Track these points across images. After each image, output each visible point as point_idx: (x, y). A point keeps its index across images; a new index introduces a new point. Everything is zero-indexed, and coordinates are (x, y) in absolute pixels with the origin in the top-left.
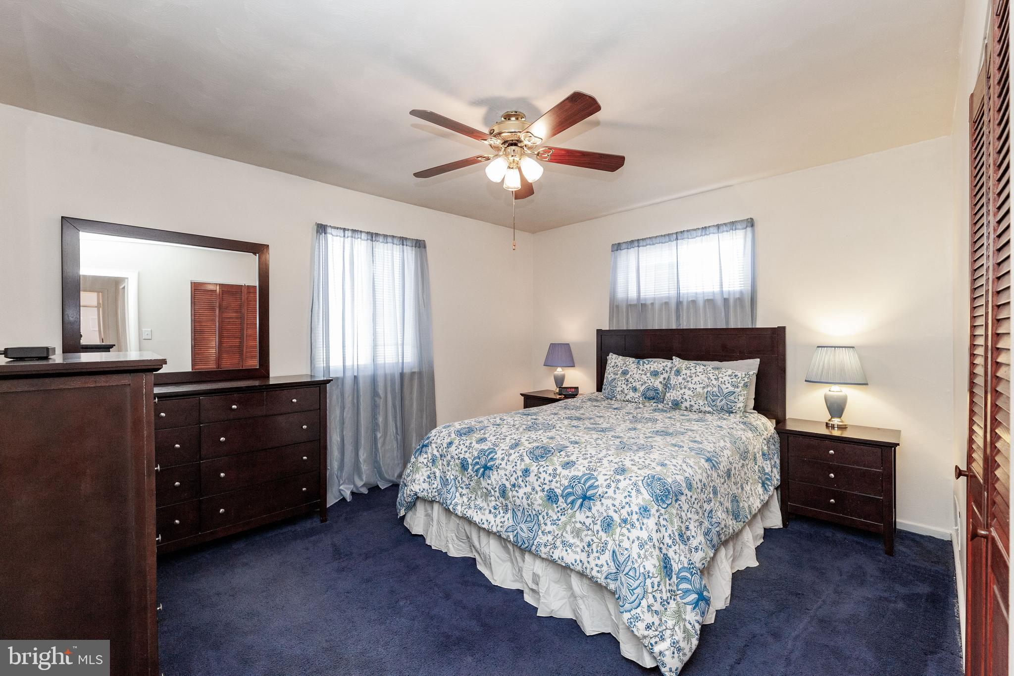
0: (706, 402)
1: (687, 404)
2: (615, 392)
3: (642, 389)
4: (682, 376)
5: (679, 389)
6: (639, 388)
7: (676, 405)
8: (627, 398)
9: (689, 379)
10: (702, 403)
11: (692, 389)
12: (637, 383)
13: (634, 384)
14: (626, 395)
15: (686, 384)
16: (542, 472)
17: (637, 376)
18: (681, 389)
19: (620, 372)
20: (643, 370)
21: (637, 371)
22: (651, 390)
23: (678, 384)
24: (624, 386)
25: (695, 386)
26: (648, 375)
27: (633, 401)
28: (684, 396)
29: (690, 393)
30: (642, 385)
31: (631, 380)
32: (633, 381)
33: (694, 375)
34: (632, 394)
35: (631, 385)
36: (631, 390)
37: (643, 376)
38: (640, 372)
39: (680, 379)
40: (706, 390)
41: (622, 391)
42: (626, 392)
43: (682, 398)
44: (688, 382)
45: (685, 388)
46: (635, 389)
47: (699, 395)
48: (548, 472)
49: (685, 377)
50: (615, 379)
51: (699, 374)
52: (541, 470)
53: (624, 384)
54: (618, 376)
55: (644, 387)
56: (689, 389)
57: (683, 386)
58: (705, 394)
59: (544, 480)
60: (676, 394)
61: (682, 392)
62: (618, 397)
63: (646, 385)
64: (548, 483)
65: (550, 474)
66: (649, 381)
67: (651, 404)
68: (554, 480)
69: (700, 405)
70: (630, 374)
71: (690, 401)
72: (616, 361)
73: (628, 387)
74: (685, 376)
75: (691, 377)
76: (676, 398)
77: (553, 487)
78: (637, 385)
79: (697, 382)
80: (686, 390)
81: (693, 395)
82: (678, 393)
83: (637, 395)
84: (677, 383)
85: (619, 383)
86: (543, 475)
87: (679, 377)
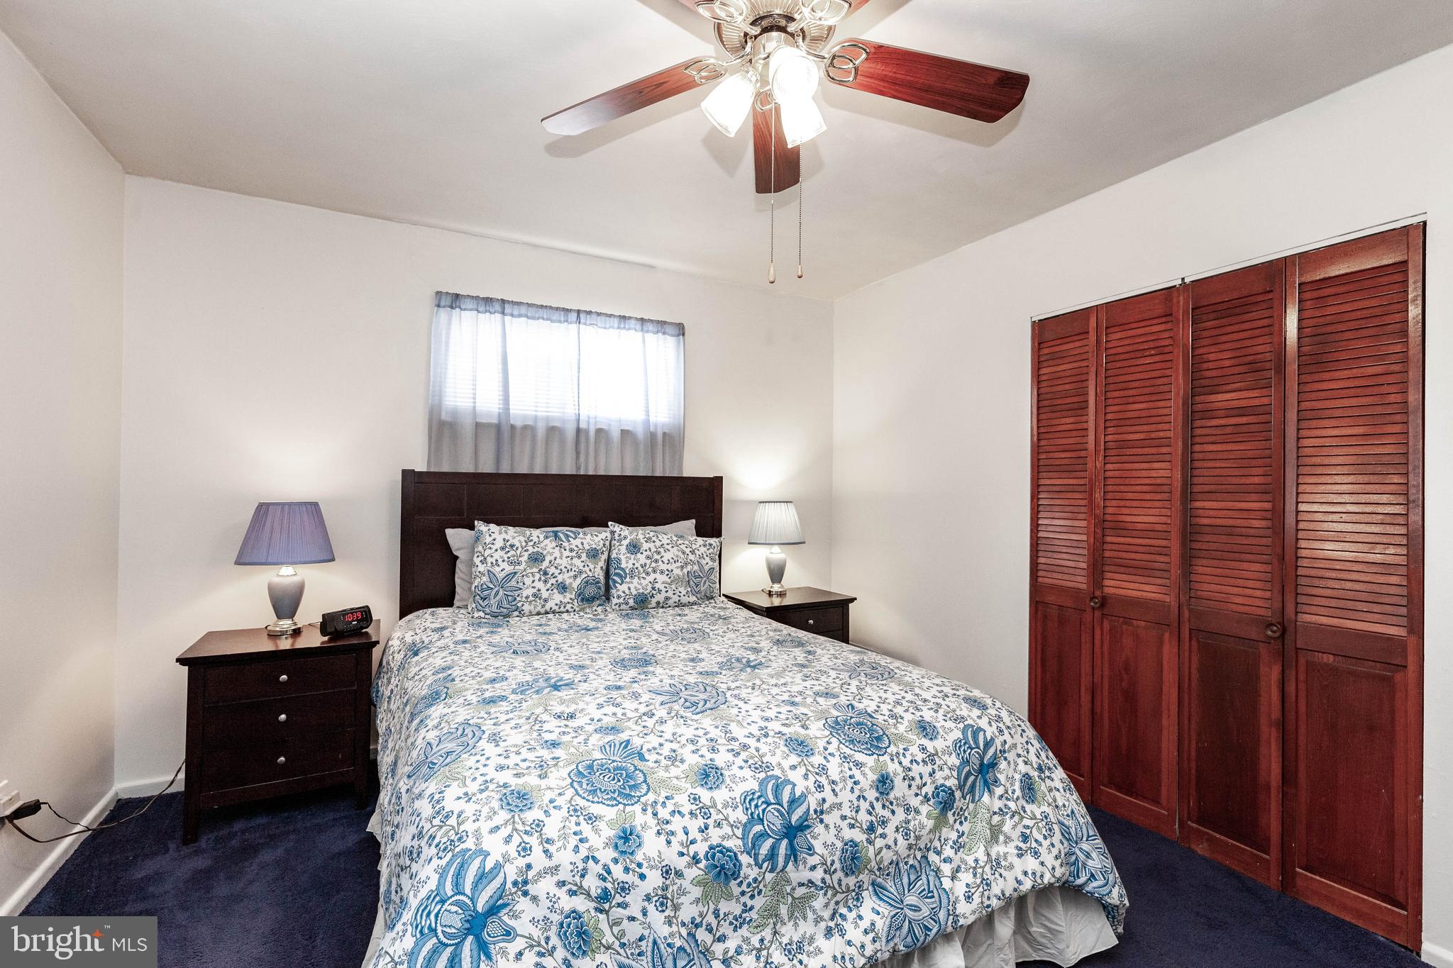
0: (689, 589)
1: (660, 598)
2: (518, 599)
3: (576, 584)
4: (644, 552)
5: (644, 575)
6: (571, 584)
7: (642, 603)
8: (547, 607)
9: (656, 557)
10: (684, 592)
11: (667, 572)
12: (566, 575)
13: (560, 578)
14: (546, 601)
15: (654, 565)
16: (668, 817)
17: (564, 562)
18: (648, 574)
19: (525, 558)
20: (571, 550)
21: (561, 553)
22: (592, 584)
23: (640, 568)
24: (540, 585)
25: (670, 567)
26: (584, 556)
27: (562, 609)
28: (657, 586)
29: (664, 578)
30: (575, 577)
31: (552, 570)
32: (557, 572)
33: (662, 550)
34: (558, 597)
35: (553, 581)
36: (555, 591)
37: (576, 561)
38: (567, 553)
39: (642, 558)
40: (685, 571)
41: (535, 595)
42: (545, 594)
43: (653, 588)
44: (656, 561)
45: (654, 572)
46: (563, 588)
47: (677, 580)
48: (685, 810)
49: (650, 554)
50: (515, 573)
51: (669, 547)
52: (664, 813)
53: (540, 580)
54: (522, 567)
55: (579, 581)
56: (662, 572)
57: (650, 570)
58: (686, 577)
59: (687, 834)
60: (641, 584)
61: (651, 578)
62: (527, 608)
63: (583, 576)
64: (699, 837)
65: (691, 813)
66: (586, 568)
67: (594, 608)
68: (710, 822)
69: (682, 595)
70: (548, 558)
71: (667, 591)
72: (504, 536)
73: (549, 585)
74: (648, 553)
75: (659, 553)
76: (641, 591)
77: (715, 840)
78: (566, 578)
79: (671, 560)
80: (658, 575)
81: (669, 581)
82: (644, 582)
83: (569, 596)
84: (637, 565)
85: (528, 581)
86: (677, 824)
87: (639, 555)
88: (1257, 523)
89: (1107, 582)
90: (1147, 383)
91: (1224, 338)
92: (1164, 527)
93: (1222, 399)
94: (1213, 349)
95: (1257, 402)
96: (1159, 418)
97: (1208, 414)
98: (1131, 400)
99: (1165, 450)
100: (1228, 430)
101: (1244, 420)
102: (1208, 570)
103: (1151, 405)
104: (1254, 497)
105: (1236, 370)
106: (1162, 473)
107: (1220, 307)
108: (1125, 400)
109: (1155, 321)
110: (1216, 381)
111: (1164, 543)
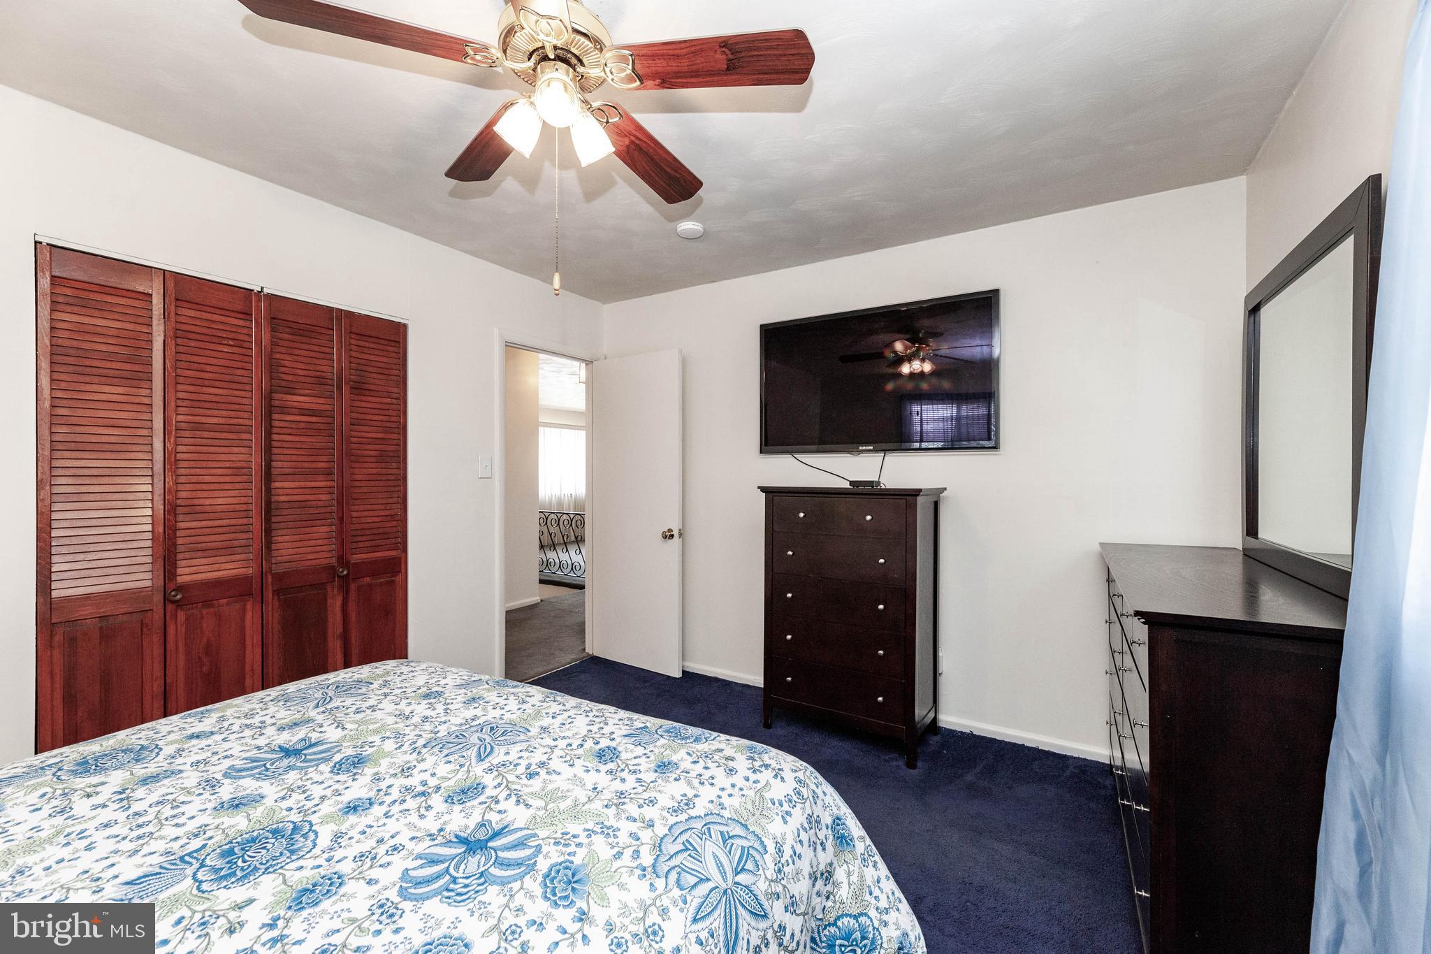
88: (323, 497)
89: (179, 571)
90: (228, 371)
91: (297, 352)
92: (244, 507)
93: (296, 400)
94: (287, 357)
95: (323, 407)
96: (237, 406)
97: (284, 410)
98: (206, 383)
99: (244, 436)
100: (302, 425)
101: (314, 419)
102: (287, 538)
103: (230, 392)
104: (321, 477)
105: (308, 380)
106: (242, 457)
107: (294, 325)
108: (199, 382)
109: (233, 315)
110: (292, 385)
111: (245, 521)
